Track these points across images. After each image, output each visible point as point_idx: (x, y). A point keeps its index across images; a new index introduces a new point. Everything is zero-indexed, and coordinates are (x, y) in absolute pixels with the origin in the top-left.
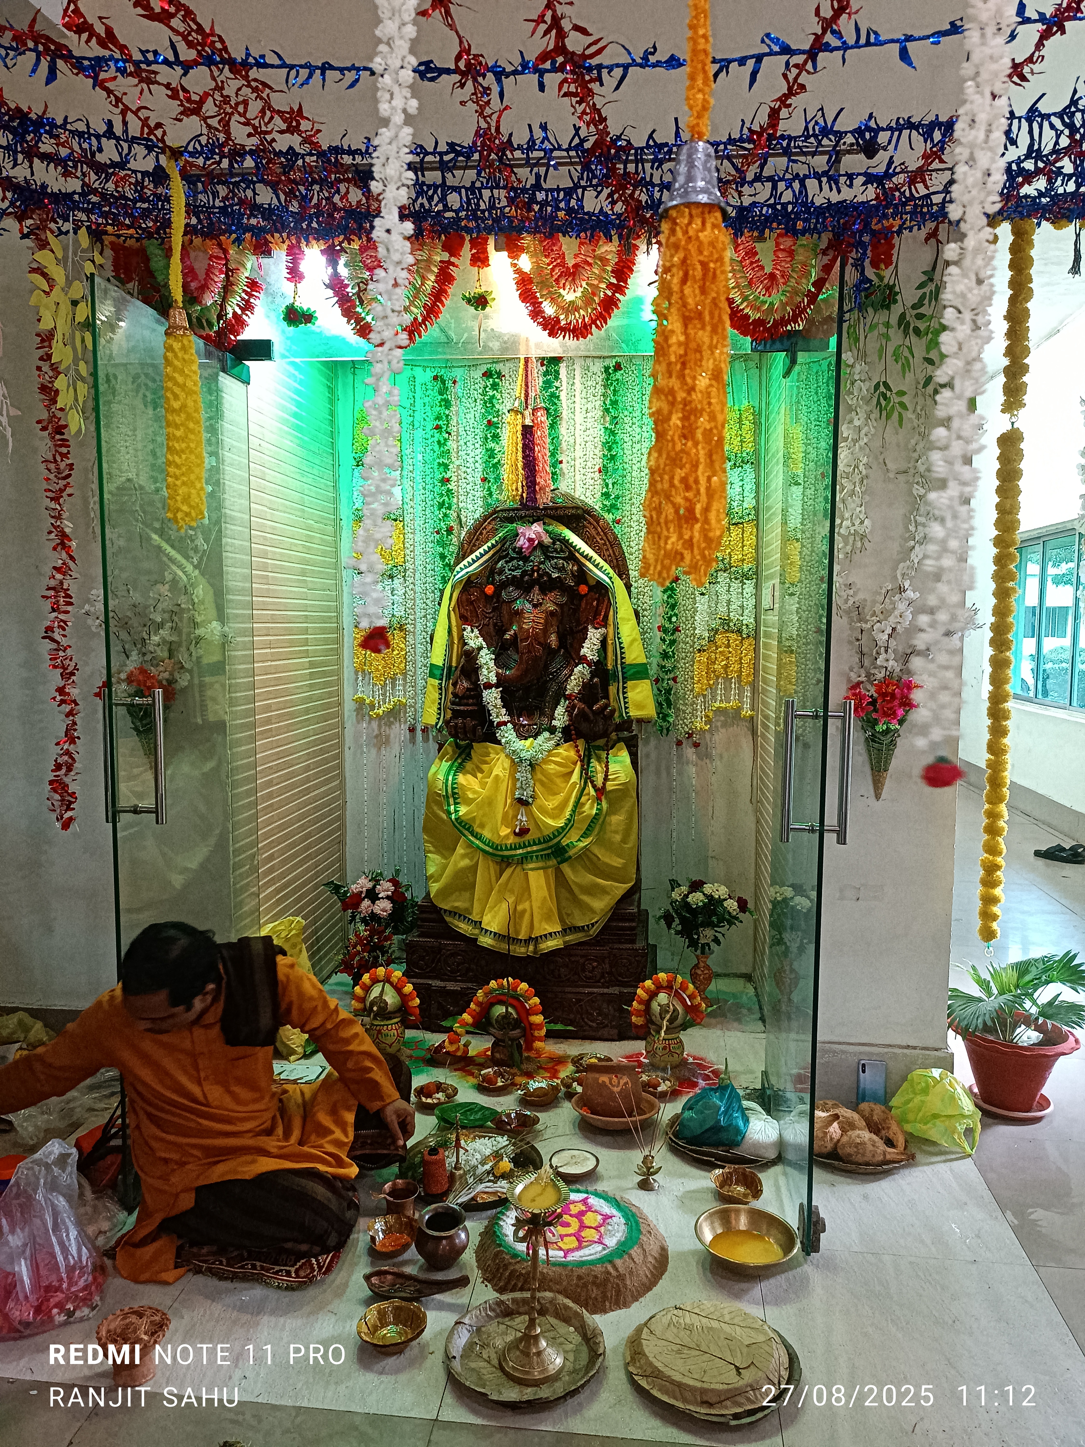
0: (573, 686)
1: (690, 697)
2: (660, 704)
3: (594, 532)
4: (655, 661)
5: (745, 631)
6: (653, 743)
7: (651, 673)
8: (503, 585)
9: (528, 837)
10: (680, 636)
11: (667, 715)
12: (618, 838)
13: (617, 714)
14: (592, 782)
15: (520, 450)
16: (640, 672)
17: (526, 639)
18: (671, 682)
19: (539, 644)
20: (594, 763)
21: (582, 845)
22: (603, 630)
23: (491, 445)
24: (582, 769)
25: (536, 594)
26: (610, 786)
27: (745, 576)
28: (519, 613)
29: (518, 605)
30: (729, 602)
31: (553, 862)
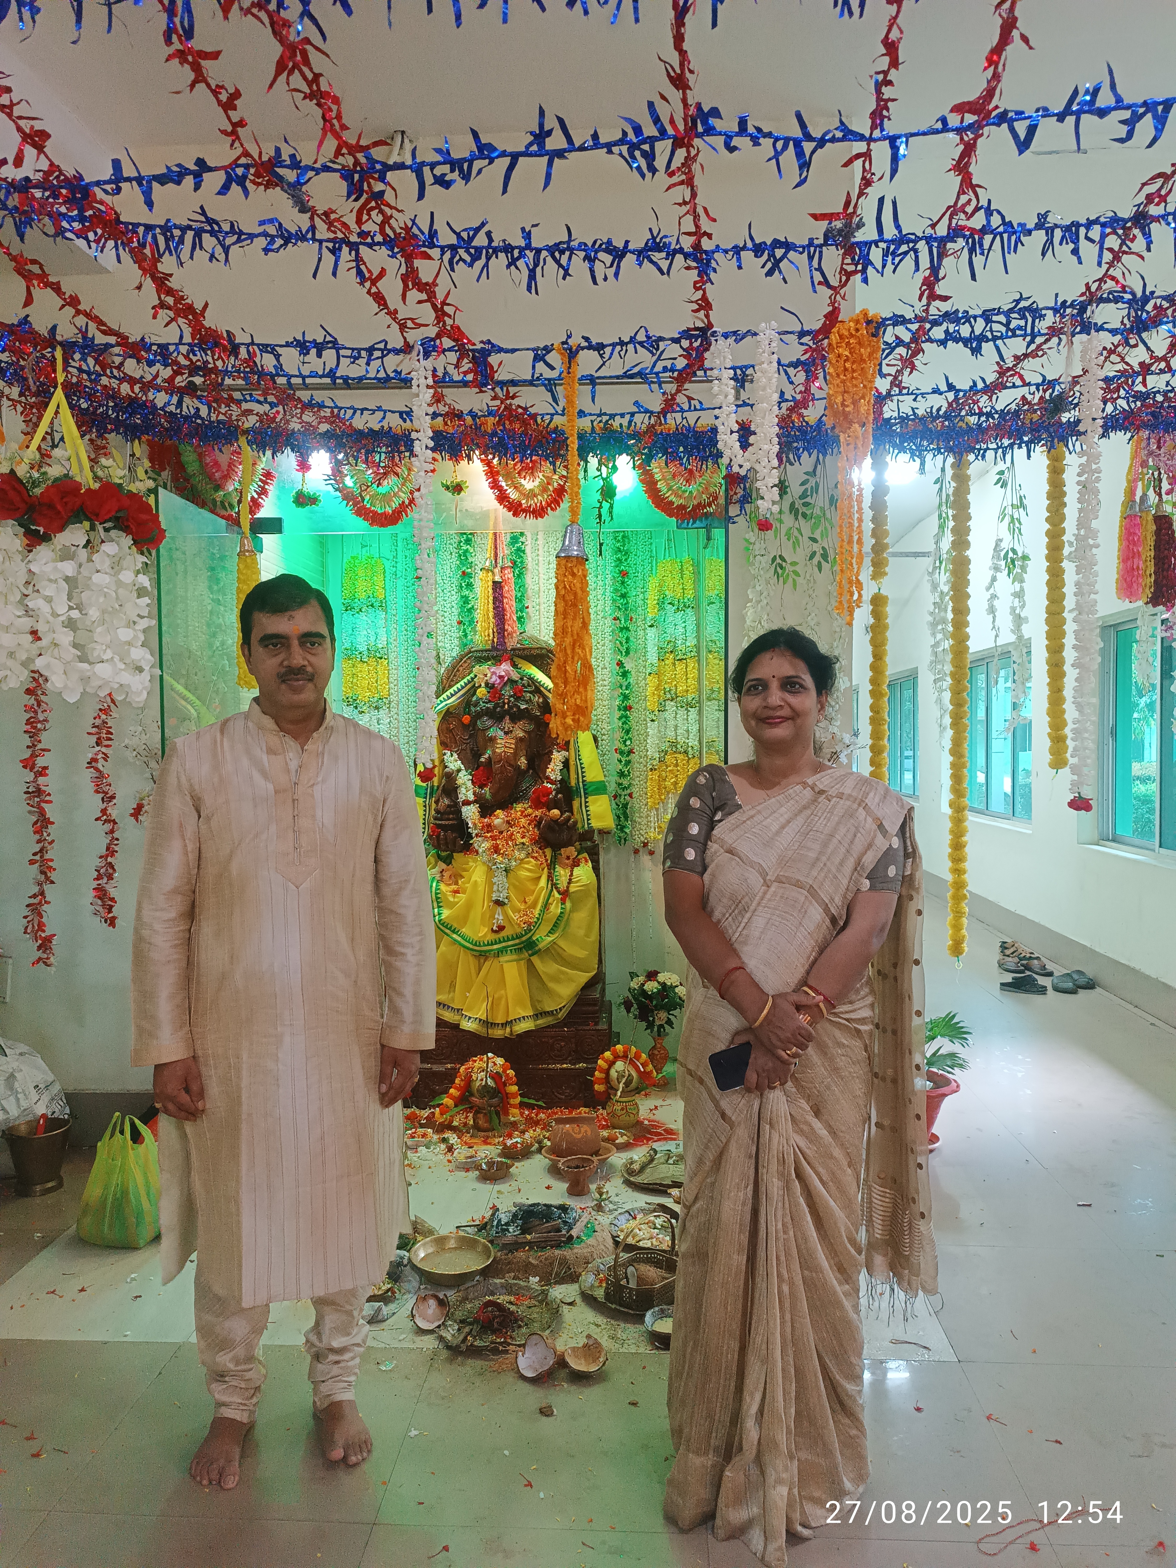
1: (644, 810)
4: (614, 779)
5: (691, 752)
6: (613, 851)
7: (609, 790)
8: (479, 715)
9: (503, 934)
10: (634, 757)
11: (625, 827)
12: (582, 932)
13: (579, 826)
14: (558, 886)
15: (491, 602)
16: (600, 788)
17: (499, 762)
18: (627, 798)
19: (510, 765)
20: (559, 869)
21: (550, 939)
22: (565, 753)
23: (466, 592)
24: (548, 875)
25: (507, 723)
26: (573, 888)
27: (689, 705)
28: (493, 740)
29: (491, 733)
30: (676, 727)
31: (526, 955)
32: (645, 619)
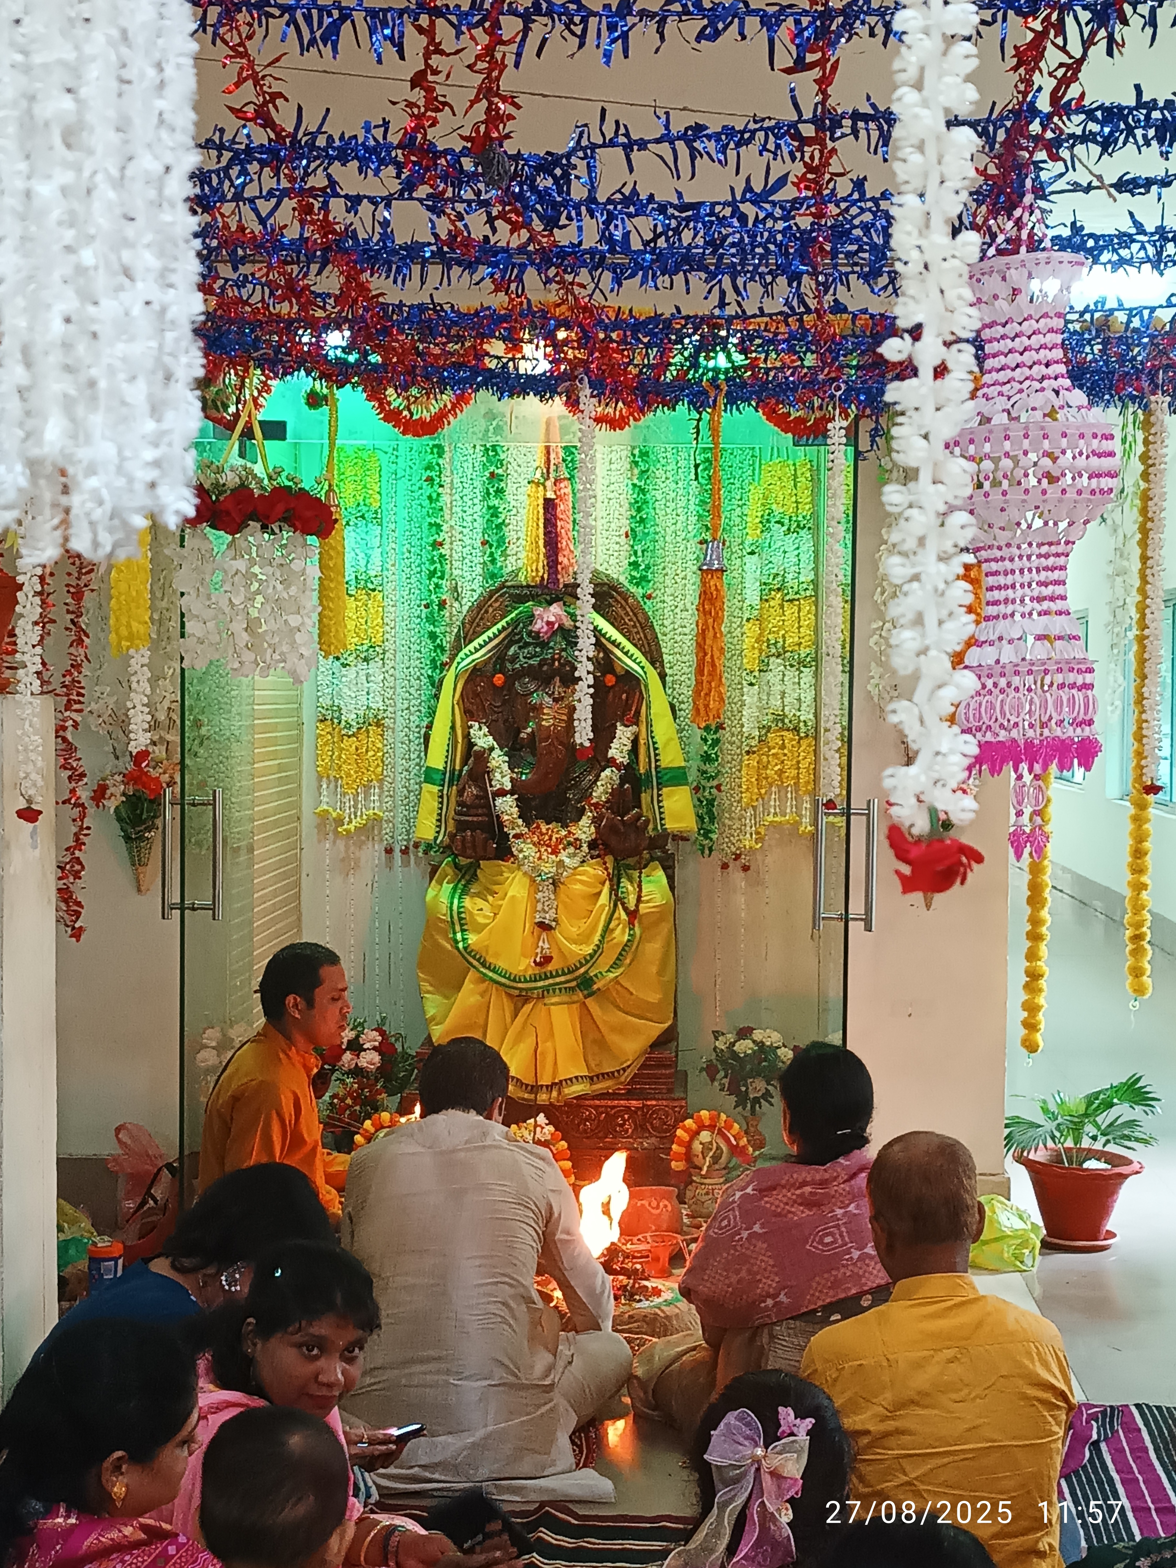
0: (600, 793)
1: (737, 809)
2: (700, 818)
3: (622, 613)
4: (695, 764)
5: (803, 729)
6: (693, 863)
7: (690, 779)
8: (518, 675)
9: (550, 967)
10: (725, 735)
11: (710, 831)
12: (653, 969)
13: (651, 827)
14: (623, 904)
15: (541, 525)
16: (677, 777)
17: (546, 738)
18: (714, 791)
19: (561, 743)
20: (624, 882)
21: (611, 976)
22: (634, 728)
23: (494, 501)
24: (611, 889)
25: (557, 687)
26: (643, 908)
27: (802, 663)
28: (538, 709)
29: (535, 699)
30: (783, 693)
31: (579, 996)
32: (742, 543)
